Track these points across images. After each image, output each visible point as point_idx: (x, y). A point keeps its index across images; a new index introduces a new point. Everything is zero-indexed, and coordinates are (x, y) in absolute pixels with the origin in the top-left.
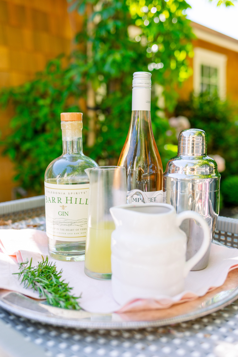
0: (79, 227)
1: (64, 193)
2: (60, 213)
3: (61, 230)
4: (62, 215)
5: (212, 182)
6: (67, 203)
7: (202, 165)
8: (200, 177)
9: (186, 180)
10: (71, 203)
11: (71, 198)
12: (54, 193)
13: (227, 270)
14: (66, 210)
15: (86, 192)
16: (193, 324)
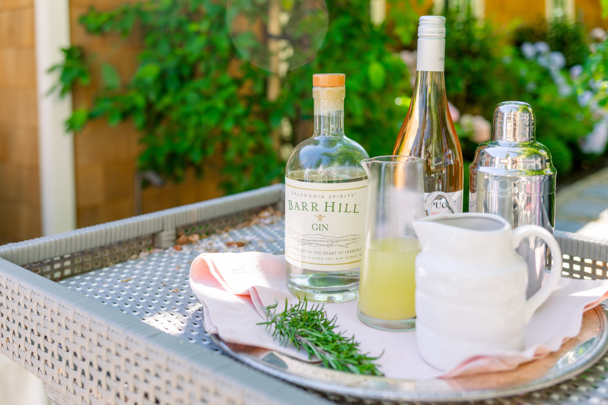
0: (344, 249)
1: (323, 197)
2: (315, 227)
3: (316, 253)
4: (319, 229)
5: (546, 180)
6: (326, 211)
7: (530, 156)
8: (527, 174)
9: (508, 177)
10: (333, 211)
11: (333, 203)
12: (306, 195)
13: (581, 311)
14: (324, 222)
15: (355, 194)
16: (549, 394)
